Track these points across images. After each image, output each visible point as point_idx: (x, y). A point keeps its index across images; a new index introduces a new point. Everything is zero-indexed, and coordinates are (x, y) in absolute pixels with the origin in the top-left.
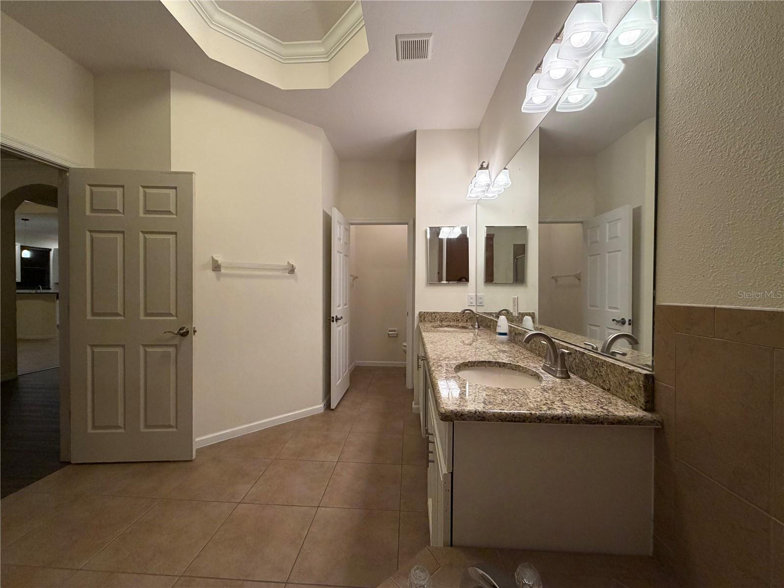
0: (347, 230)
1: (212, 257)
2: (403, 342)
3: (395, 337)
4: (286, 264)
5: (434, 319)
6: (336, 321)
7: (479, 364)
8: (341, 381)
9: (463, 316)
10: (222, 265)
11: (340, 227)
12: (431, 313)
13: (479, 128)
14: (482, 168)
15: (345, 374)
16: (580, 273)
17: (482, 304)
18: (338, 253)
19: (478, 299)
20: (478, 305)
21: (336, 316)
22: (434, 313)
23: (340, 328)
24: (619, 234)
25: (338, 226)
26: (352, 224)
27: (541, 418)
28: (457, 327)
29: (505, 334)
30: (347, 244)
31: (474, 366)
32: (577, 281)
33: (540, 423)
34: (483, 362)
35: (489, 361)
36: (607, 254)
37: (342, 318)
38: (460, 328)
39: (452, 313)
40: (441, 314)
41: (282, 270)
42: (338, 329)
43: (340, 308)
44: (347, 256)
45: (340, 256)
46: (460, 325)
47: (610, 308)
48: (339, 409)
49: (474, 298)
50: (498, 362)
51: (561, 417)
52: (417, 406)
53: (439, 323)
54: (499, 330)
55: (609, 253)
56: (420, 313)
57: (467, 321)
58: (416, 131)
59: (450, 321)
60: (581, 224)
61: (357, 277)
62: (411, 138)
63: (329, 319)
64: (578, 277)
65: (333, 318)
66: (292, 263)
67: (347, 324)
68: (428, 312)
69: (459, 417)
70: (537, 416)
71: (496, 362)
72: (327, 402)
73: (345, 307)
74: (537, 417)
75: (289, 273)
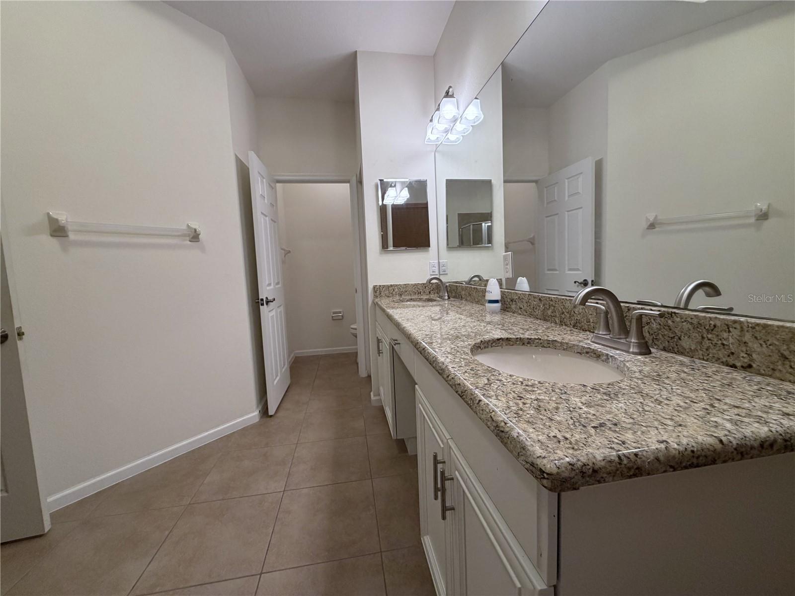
0: (273, 188)
1: (48, 214)
2: (352, 324)
3: (338, 319)
4: (185, 227)
5: (392, 294)
6: (267, 304)
7: (494, 344)
8: (280, 378)
9: (425, 287)
10: (70, 228)
11: (262, 182)
12: (388, 287)
13: (435, 55)
14: (447, 95)
15: (283, 370)
16: (534, 237)
17: (446, 273)
18: (263, 216)
19: (441, 266)
20: (441, 273)
21: (267, 298)
22: (391, 286)
23: (273, 313)
24: (580, 191)
25: (259, 178)
26: (279, 181)
27: (743, 449)
28: (420, 300)
29: (496, 301)
30: (273, 205)
31: (488, 347)
32: (531, 246)
33: (741, 459)
34: (498, 340)
35: (507, 338)
36: (566, 213)
37: (274, 300)
38: (425, 301)
39: (412, 284)
40: (399, 286)
41: (179, 236)
42: (271, 316)
43: (272, 287)
44: (275, 222)
45: (265, 220)
46: (425, 297)
47: (570, 270)
48: (280, 414)
49: (437, 265)
50: (520, 338)
51: (775, 441)
52: (377, 398)
53: (398, 297)
54: (489, 297)
55: (568, 211)
56: (374, 287)
57: (430, 293)
58: (356, 51)
59: (411, 295)
60: (534, 184)
61: (289, 252)
62: (351, 61)
63: (256, 303)
64: (532, 242)
65: (262, 300)
66: (194, 227)
67: (282, 307)
68: (384, 286)
69: (590, 476)
70: (734, 447)
71: (517, 338)
72: (263, 408)
73: (277, 286)
74: (735, 449)
75: (190, 241)
